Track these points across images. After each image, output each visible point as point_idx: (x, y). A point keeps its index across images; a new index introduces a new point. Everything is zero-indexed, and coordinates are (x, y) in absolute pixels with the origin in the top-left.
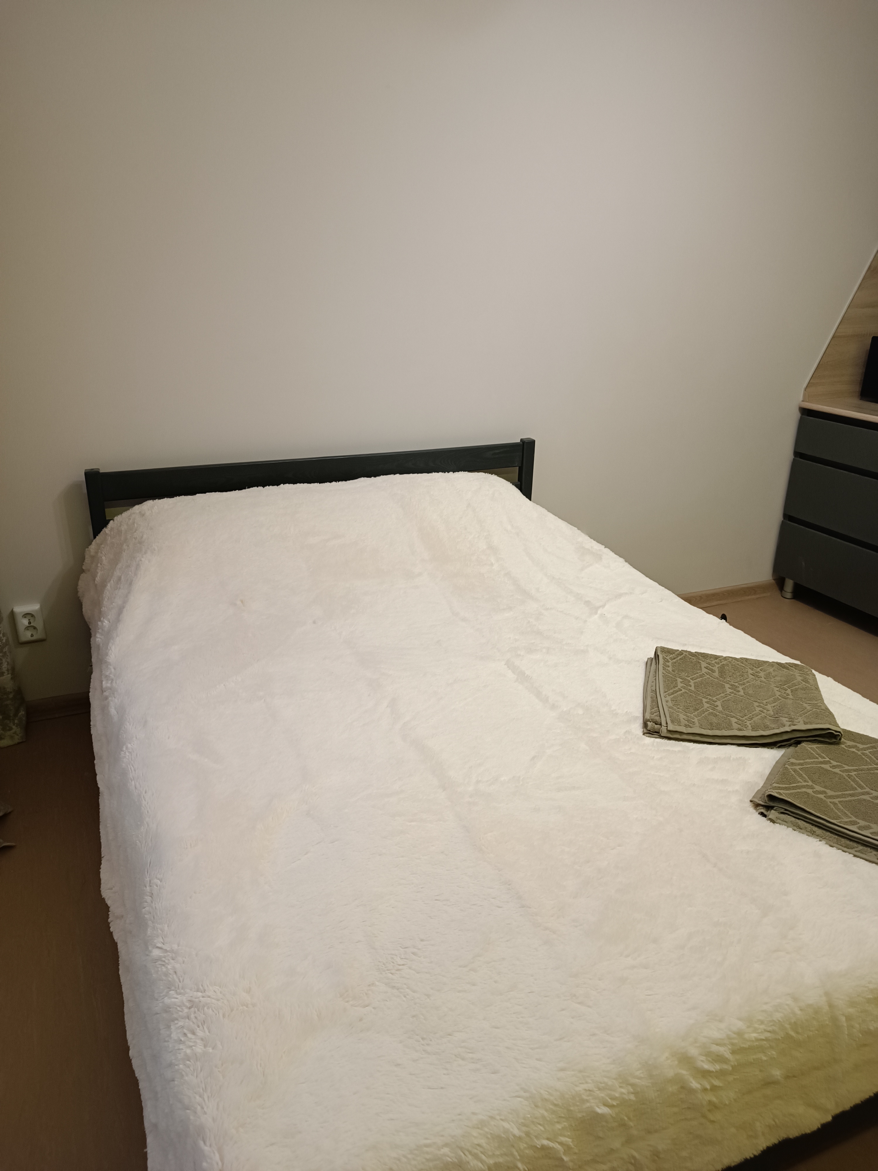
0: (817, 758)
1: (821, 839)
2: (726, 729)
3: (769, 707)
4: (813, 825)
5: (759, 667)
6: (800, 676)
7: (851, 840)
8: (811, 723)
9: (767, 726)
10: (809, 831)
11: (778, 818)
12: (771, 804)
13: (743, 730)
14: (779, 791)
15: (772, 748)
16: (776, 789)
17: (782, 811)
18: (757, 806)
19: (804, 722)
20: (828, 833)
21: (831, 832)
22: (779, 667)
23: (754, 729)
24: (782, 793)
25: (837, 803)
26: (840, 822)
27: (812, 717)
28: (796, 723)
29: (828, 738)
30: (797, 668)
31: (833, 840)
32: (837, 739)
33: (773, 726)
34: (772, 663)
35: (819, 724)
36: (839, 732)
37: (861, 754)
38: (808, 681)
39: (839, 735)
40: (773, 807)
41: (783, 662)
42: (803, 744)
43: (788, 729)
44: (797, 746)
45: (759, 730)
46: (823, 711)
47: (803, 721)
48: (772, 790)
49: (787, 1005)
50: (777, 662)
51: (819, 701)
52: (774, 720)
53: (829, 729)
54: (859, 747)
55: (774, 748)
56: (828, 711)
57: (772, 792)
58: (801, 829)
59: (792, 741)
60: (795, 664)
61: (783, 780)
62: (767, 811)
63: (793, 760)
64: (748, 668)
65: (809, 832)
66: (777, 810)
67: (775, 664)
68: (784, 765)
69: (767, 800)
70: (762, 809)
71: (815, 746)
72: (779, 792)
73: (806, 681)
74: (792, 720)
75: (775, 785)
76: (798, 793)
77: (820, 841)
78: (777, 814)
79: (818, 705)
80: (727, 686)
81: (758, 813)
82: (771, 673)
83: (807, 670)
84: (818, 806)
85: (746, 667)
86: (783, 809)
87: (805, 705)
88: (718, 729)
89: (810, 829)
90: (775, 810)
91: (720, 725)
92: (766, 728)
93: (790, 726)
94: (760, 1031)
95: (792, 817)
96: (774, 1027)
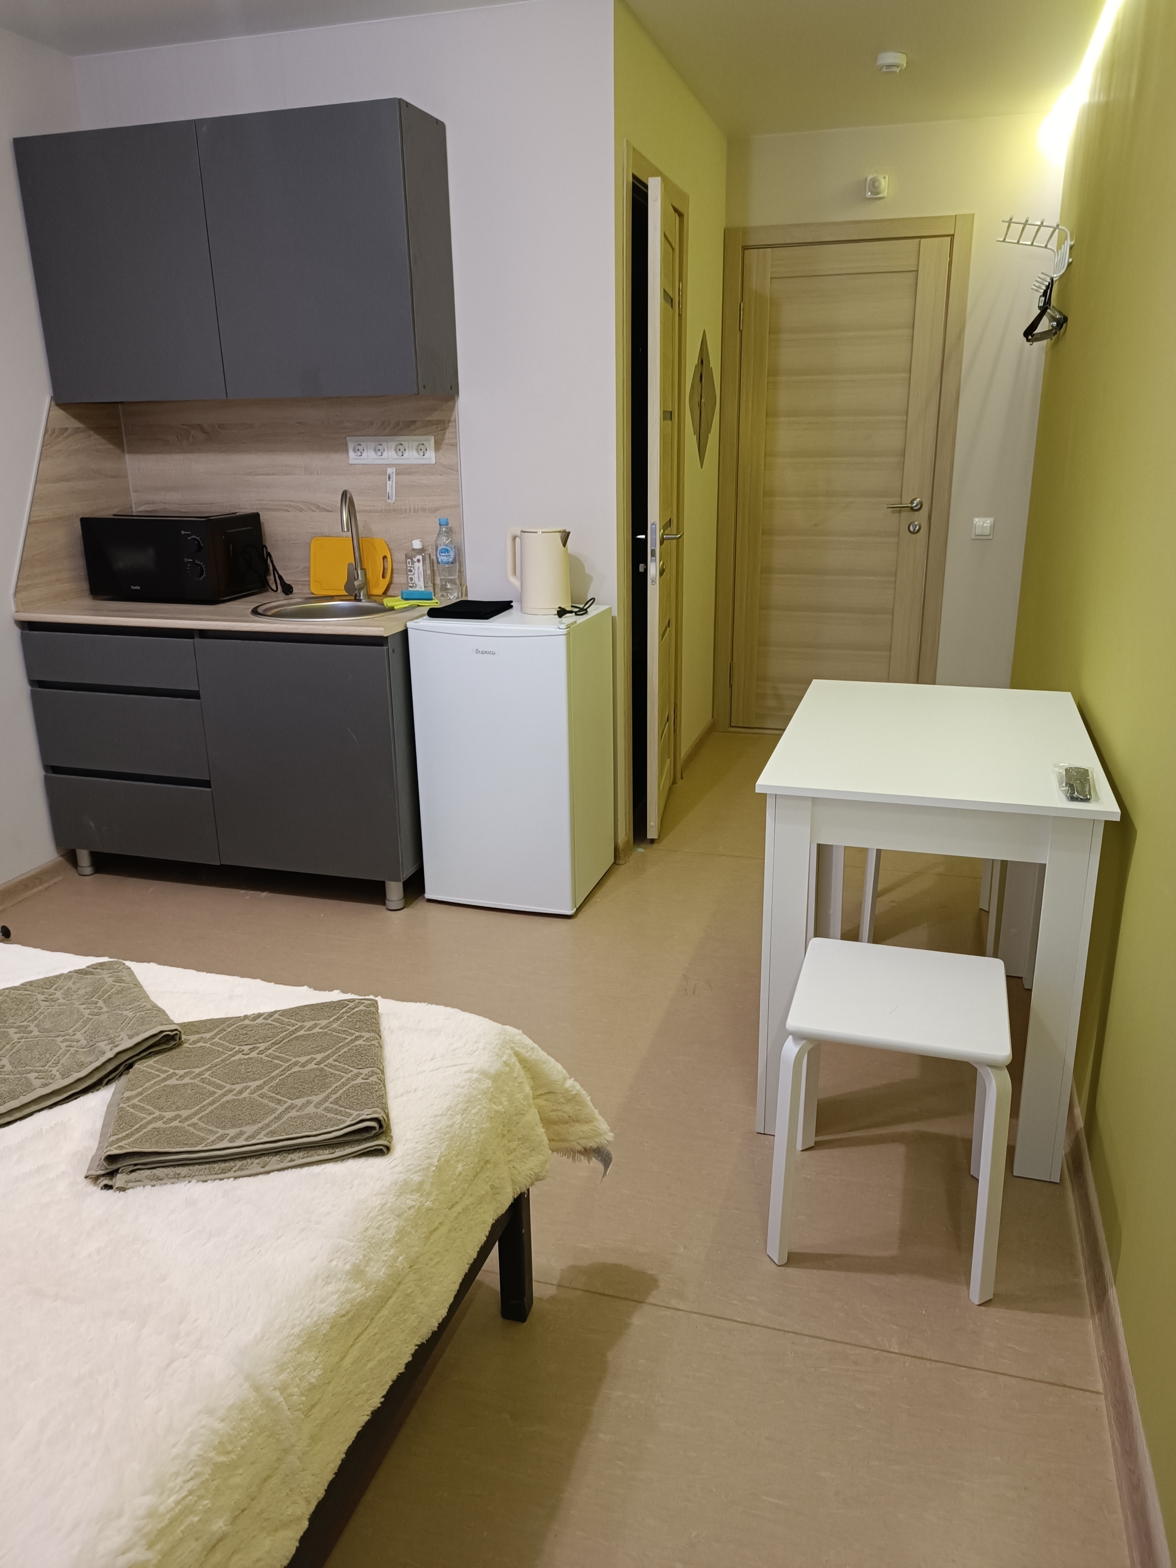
0: (158, 1076)
1: (190, 1179)
2: (24, 1094)
3: (78, 1036)
4: (174, 1166)
5: (52, 986)
6: (110, 977)
7: (225, 1161)
8: (137, 1034)
9: (81, 1063)
10: (172, 1176)
11: (128, 1181)
12: (114, 1167)
13: (50, 1084)
14: (120, 1144)
15: (97, 1090)
16: (114, 1145)
17: (130, 1169)
18: (96, 1179)
19: (129, 1036)
20: (197, 1167)
21: (199, 1164)
22: (80, 975)
23: (65, 1075)
24: (122, 1145)
25: (197, 1121)
26: (206, 1145)
27: (138, 1026)
28: (118, 1043)
29: (164, 1043)
30: (104, 967)
31: (204, 1173)
32: (176, 1040)
33: (90, 1059)
34: (69, 974)
35: (147, 1030)
36: (176, 1030)
37: (210, 1046)
38: (123, 980)
39: (176, 1034)
40: (118, 1169)
41: (83, 966)
42: (136, 1066)
43: (110, 1055)
44: (129, 1072)
45: (72, 1073)
46: (149, 1011)
47: (127, 1035)
48: (109, 1148)
49: (202, 1427)
50: (75, 970)
51: (142, 1000)
52: (88, 1051)
53: (162, 1032)
54: (205, 1038)
55: (100, 1089)
56: (156, 1009)
57: (110, 1150)
58: (162, 1179)
59: (121, 1068)
60: (100, 963)
61: (121, 1127)
62: (112, 1179)
63: (128, 1094)
64: (37, 994)
65: (172, 1178)
66: (124, 1171)
67: (73, 974)
68: (119, 1105)
69: (105, 1164)
70: (103, 1180)
71: (151, 1061)
72: (119, 1146)
73: (119, 980)
74: (112, 1042)
75: (112, 1138)
76: (145, 1135)
77: (189, 1182)
78: (126, 1176)
79: (142, 1006)
80: (11, 1031)
81: (100, 1188)
82: (71, 988)
83: (118, 966)
84: (174, 1139)
85: (32, 993)
86: (131, 1166)
87: (125, 1013)
88: (13, 1098)
89: (172, 1174)
90: (122, 1173)
91: (14, 1092)
92: (82, 1065)
93: (111, 1049)
94: (178, 1488)
95: (146, 1170)
96: (195, 1469)
